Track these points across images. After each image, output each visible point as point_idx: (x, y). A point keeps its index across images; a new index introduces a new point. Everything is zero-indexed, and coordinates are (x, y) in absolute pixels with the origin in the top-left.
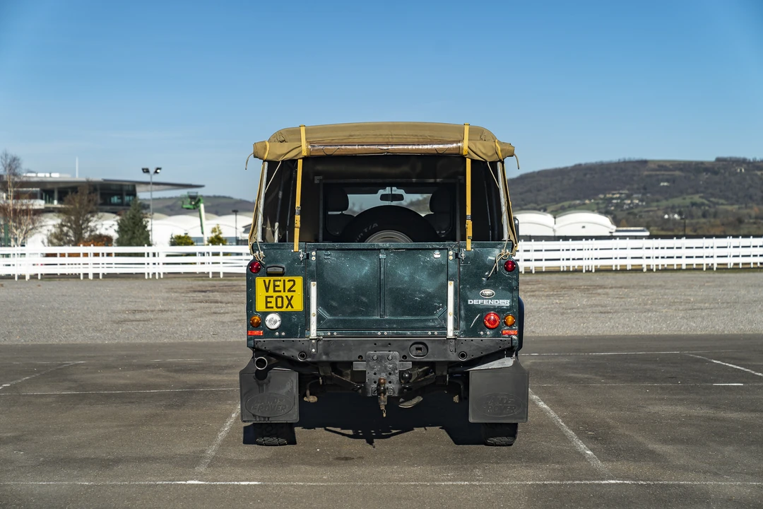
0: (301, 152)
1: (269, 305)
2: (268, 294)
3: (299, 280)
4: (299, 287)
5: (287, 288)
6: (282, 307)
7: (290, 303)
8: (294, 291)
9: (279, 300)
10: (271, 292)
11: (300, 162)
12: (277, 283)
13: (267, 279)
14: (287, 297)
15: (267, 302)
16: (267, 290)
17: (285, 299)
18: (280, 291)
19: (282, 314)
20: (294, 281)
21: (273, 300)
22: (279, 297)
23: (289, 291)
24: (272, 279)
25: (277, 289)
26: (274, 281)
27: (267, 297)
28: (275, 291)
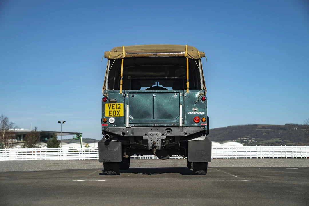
0: (123, 56)
1: (110, 114)
3: (122, 105)
4: (122, 107)
6: (115, 115)
7: (118, 114)
8: (120, 109)
9: (114, 112)
10: (111, 109)
11: (123, 60)
12: (113, 106)
13: (110, 104)
14: (117, 111)
16: (110, 108)
17: (117, 112)
18: (115, 109)
19: (116, 118)
20: (120, 105)
21: (112, 112)
23: (118, 109)
24: (112, 104)
27: (109, 111)
28: (113, 109)
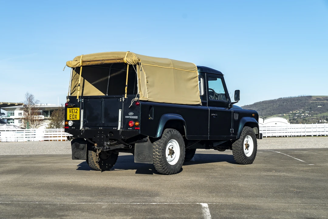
0: (80, 64)
1: (71, 118)
2: (70, 114)
3: (78, 109)
4: (78, 112)
5: (75, 112)
6: (74, 118)
7: (76, 117)
10: (71, 114)
11: (81, 67)
12: (73, 110)
13: (70, 109)
14: (75, 115)
15: (70, 117)
16: (70, 112)
18: (73, 113)
19: (73, 121)
21: (71, 116)
22: (73, 115)
23: (76, 113)
24: (71, 109)
25: (73, 112)
26: (72, 109)
27: (70, 115)
28: (72, 113)
